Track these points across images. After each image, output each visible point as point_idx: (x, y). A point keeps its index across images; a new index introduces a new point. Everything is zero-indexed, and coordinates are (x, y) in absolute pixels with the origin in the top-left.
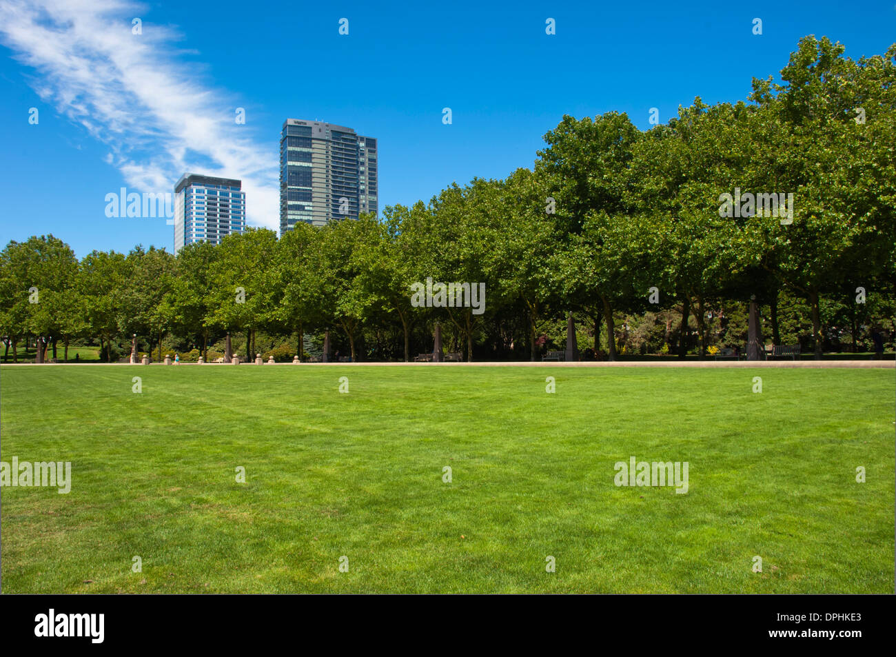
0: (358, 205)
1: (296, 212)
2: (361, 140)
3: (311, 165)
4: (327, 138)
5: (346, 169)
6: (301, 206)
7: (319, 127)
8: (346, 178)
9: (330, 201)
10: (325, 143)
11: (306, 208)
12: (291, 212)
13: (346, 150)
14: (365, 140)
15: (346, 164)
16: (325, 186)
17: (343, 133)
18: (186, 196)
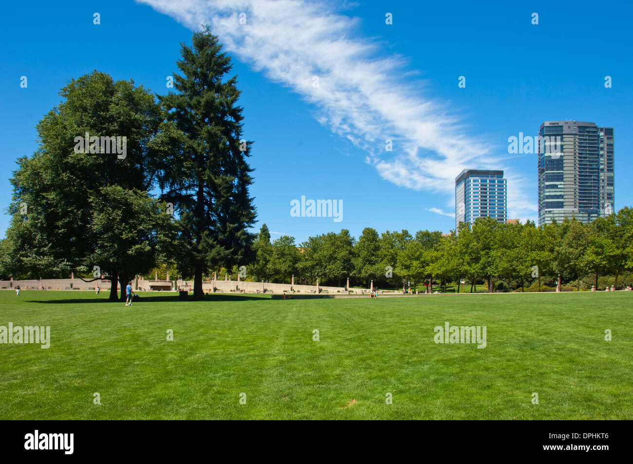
1: (551, 190)
2: (601, 131)
4: (574, 132)
5: (589, 154)
6: (555, 185)
7: (569, 125)
8: (589, 161)
9: (577, 180)
10: (573, 136)
11: (559, 186)
12: (546, 190)
13: (589, 140)
14: (604, 130)
15: (589, 150)
16: (573, 168)
17: (587, 127)
18: (465, 185)
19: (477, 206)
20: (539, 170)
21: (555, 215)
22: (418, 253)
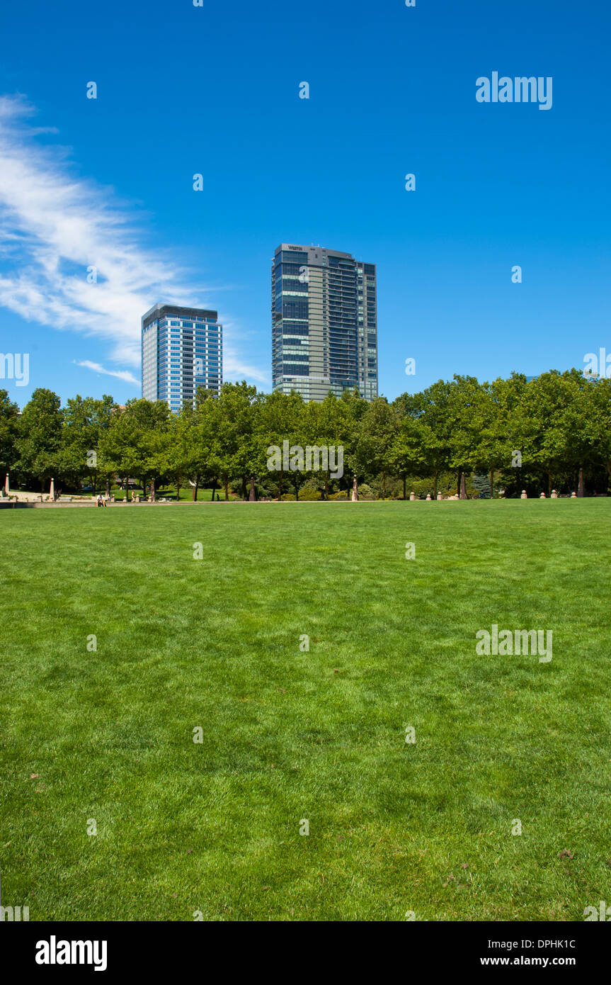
0: (357, 338)
1: (292, 347)
2: (359, 267)
3: (306, 295)
4: (323, 264)
5: (344, 299)
6: (297, 340)
7: (316, 252)
8: (344, 309)
9: (328, 335)
10: (321, 270)
11: (302, 342)
12: (285, 347)
13: (344, 278)
14: (363, 266)
15: (344, 293)
16: (321, 318)
17: (341, 259)
18: (158, 329)
19: (177, 363)
20: (273, 314)
21: (298, 385)
22: (133, 435)
